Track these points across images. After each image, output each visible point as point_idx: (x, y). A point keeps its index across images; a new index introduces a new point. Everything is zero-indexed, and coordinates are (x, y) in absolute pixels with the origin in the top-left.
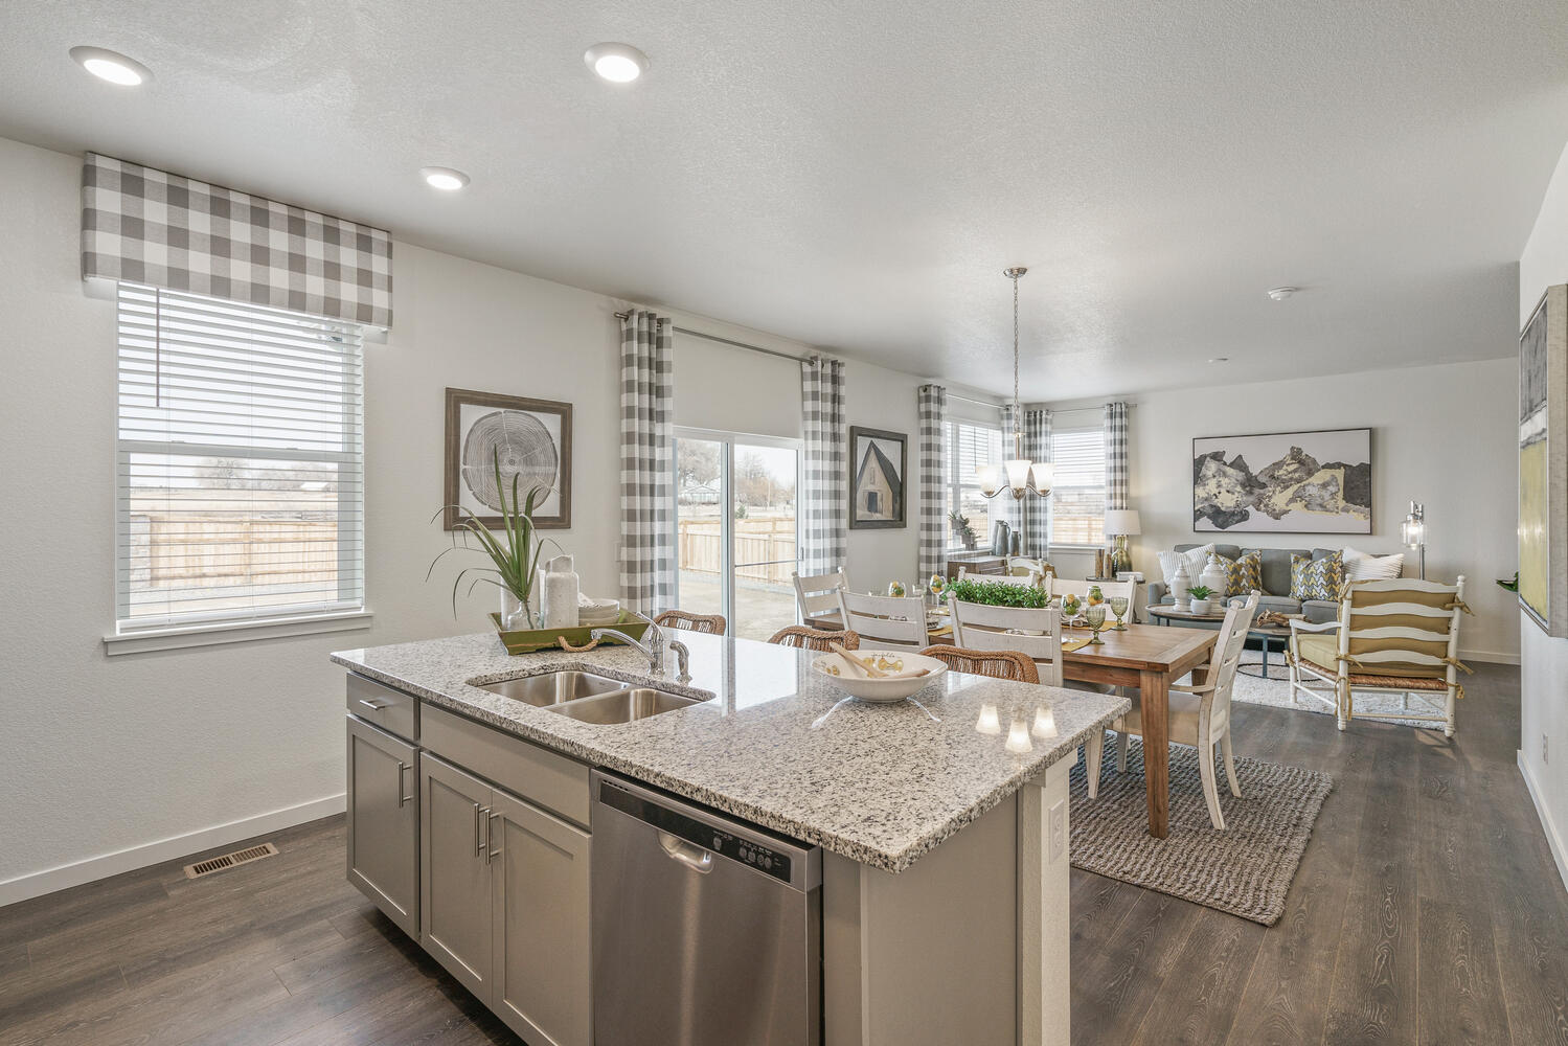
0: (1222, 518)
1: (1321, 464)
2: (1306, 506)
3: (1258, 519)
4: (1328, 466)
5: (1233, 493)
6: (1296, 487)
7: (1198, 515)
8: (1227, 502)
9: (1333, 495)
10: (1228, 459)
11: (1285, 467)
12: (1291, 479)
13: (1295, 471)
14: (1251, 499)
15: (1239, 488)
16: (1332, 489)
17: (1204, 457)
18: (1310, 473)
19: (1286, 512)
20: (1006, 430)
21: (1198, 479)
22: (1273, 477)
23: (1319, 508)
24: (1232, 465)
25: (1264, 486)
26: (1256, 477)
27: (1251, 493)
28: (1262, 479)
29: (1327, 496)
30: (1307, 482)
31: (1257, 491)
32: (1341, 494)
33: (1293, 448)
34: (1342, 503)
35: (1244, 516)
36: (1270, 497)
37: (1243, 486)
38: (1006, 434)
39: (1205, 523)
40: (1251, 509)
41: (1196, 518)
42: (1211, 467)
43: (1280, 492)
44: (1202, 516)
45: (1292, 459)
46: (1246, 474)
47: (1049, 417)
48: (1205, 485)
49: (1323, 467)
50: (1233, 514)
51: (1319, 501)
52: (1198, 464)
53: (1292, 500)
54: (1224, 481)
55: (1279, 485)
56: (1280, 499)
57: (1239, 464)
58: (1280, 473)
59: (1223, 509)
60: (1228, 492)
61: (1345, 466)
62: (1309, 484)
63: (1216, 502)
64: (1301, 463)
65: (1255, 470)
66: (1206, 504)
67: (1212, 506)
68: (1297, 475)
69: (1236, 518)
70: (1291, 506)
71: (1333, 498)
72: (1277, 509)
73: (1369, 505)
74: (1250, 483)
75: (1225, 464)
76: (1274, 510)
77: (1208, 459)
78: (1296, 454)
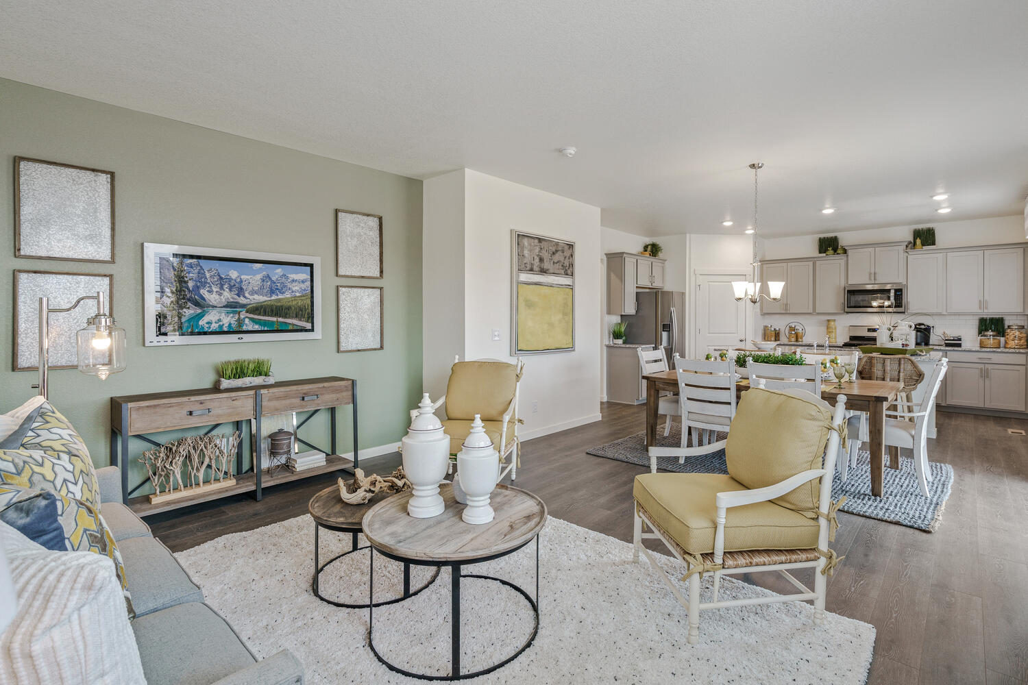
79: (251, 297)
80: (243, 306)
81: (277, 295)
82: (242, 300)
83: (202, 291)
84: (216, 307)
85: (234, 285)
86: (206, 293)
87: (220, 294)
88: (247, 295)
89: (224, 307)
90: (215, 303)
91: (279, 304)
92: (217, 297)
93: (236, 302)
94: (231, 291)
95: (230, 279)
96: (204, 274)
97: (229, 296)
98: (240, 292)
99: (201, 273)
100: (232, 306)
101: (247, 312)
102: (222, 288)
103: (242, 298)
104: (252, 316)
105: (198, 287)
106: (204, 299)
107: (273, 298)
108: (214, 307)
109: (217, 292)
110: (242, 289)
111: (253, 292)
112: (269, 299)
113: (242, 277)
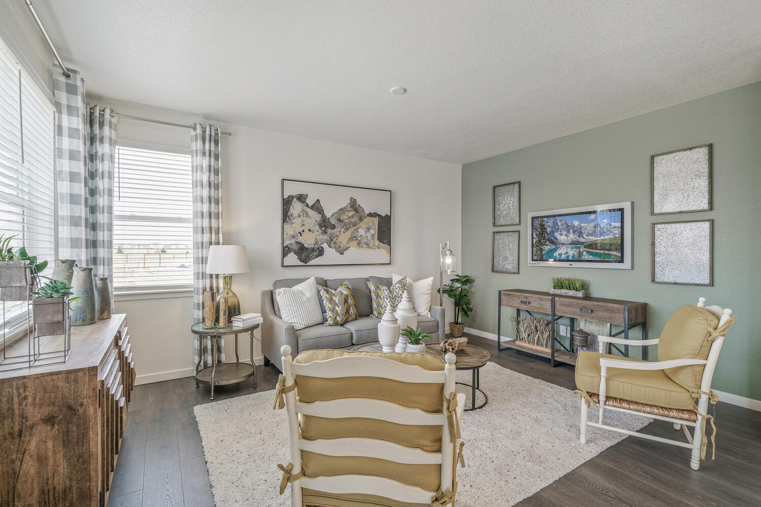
0: (306, 254)
1: (367, 213)
2: (358, 244)
3: (330, 255)
4: (370, 215)
5: (313, 232)
6: (353, 229)
7: (286, 251)
8: (308, 241)
9: (373, 236)
10: (310, 201)
11: (347, 213)
12: (351, 222)
13: (353, 216)
14: (326, 237)
15: (317, 228)
16: (372, 231)
17: (291, 198)
18: (361, 219)
19: (347, 249)
20: (64, 110)
21: (286, 216)
22: (339, 220)
23: (365, 246)
24: (312, 207)
25: (333, 227)
26: (329, 219)
27: (325, 232)
28: (333, 221)
29: (369, 236)
30: (358, 226)
31: (329, 231)
32: (376, 236)
33: (351, 198)
34: (377, 243)
35: (321, 252)
36: (337, 236)
37: (320, 226)
38: (65, 117)
39: (292, 259)
40: (325, 246)
41: (284, 254)
42: (296, 208)
43: (344, 233)
44: (290, 252)
45: (352, 207)
46: (322, 216)
47: (114, 120)
48: (292, 223)
49: (368, 215)
50: (313, 250)
51: (365, 240)
52: (287, 203)
53: (351, 239)
54: (307, 220)
55: (343, 227)
56: (343, 238)
57: (317, 207)
58: (344, 218)
59: (306, 245)
60: (310, 230)
61: (379, 216)
62: (360, 228)
63: (300, 239)
64: (356, 210)
65: (328, 214)
66: (293, 241)
67: (297, 243)
68: (353, 220)
69: (315, 254)
70: (351, 243)
71: (373, 239)
72: (342, 245)
73: (389, 244)
74: (325, 224)
75: (307, 206)
76: (340, 247)
77: (295, 199)
78: (354, 205)
79: (587, 238)
80: (582, 243)
81: (604, 236)
82: (581, 240)
83: (556, 234)
84: (565, 244)
85: (577, 230)
86: (559, 236)
87: (567, 236)
88: (585, 236)
89: (570, 244)
90: (564, 242)
91: (605, 242)
92: (565, 238)
93: (578, 241)
94: (574, 234)
95: (574, 226)
96: (557, 223)
97: (573, 237)
98: (580, 234)
99: (555, 223)
100: (575, 244)
101: (585, 247)
102: (568, 232)
103: (581, 238)
104: (588, 250)
105: (553, 232)
106: (557, 239)
107: (601, 238)
108: (563, 244)
109: (565, 234)
110: (581, 232)
111: (588, 235)
112: (599, 239)
113: (582, 225)
